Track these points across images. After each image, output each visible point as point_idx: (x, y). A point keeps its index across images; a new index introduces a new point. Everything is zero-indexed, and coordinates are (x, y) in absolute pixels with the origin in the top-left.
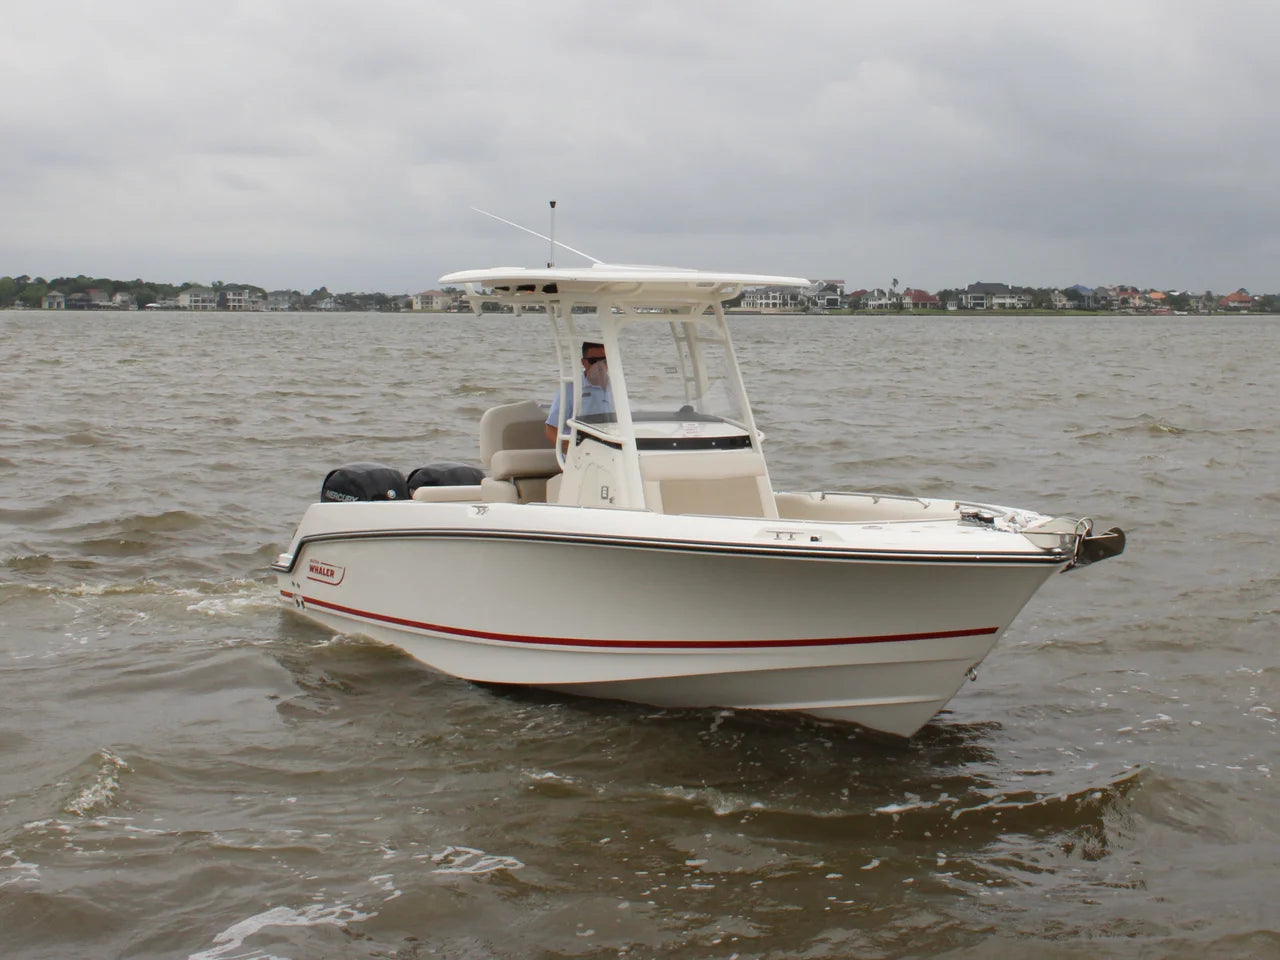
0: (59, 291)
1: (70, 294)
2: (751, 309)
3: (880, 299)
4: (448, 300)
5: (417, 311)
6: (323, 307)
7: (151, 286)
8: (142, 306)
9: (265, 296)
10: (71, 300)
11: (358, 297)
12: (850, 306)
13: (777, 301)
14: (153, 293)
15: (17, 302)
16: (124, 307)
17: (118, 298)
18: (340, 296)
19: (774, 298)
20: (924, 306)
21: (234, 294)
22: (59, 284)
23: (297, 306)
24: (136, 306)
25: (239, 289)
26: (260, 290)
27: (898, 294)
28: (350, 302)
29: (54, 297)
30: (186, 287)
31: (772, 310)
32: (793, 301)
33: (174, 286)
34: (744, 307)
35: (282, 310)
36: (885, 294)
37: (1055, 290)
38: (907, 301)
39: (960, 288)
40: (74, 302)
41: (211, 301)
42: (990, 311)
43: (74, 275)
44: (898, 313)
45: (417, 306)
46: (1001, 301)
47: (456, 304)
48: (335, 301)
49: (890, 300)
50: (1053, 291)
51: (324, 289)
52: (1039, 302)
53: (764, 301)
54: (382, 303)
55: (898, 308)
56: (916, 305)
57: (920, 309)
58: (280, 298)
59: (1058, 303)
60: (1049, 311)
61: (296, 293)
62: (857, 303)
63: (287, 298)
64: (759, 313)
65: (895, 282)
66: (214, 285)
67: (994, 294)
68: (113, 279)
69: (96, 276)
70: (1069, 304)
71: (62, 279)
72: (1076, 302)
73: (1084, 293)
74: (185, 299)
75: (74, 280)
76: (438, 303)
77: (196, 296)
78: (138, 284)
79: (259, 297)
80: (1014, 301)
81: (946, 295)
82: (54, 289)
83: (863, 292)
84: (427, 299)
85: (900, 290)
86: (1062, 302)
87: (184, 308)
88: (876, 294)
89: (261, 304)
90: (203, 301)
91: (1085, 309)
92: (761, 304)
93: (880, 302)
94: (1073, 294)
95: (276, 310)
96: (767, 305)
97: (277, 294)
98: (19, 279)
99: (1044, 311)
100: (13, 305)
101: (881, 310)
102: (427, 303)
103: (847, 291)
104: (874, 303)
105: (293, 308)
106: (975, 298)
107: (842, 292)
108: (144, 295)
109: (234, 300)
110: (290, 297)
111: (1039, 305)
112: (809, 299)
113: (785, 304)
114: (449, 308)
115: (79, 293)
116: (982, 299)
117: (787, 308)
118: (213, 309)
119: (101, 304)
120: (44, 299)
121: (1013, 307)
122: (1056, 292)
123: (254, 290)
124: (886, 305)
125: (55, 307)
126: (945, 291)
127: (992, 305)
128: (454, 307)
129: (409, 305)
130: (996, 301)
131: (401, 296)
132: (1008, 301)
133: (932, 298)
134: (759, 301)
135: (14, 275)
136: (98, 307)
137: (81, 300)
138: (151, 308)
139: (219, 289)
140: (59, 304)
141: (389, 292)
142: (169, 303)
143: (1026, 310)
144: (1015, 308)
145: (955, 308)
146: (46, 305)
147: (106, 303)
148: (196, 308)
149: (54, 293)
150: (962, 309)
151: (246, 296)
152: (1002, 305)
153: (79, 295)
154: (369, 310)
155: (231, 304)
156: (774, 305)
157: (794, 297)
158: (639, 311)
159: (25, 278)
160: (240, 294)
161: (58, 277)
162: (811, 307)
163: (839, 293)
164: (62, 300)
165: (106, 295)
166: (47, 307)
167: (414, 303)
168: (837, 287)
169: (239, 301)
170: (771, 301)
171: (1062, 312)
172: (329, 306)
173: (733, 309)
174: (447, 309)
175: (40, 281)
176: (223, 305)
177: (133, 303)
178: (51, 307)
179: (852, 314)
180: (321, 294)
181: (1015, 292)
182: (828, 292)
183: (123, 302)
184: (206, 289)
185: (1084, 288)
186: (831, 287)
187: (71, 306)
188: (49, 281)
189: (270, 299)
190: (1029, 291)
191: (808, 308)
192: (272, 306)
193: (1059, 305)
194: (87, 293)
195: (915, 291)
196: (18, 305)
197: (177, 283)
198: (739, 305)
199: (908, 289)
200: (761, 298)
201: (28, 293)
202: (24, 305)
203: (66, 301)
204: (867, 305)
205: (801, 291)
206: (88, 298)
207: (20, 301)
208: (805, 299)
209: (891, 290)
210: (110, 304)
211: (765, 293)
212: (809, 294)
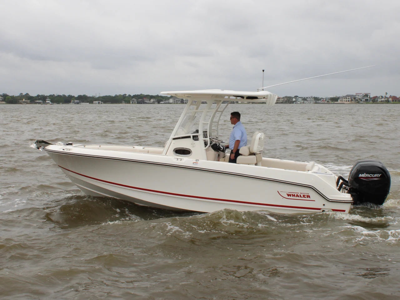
1: (138, 99)
2: (341, 102)
5: (240, 104)
7: (161, 97)
8: (159, 103)
12: (372, 101)
13: (349, 100)
14: (162, 99)
15: (123, 102)
16: (153, 103)
17: (152, 100)
19: (349, 99)
20: (396, 101)
22: (135, 96)
24: (157, 103)
27: (387, 97)
29: (134, 100)
30: (172, 97)
31: (348, 102)
32: (355, 99)
34: (339, 102)
36: (383, 97)
38: (390, 99)
40: (139, 102)
41: (179, 101)
43: (139, 94)
44: (387, 103)
49: (385, 99)
53: (345, 100)
55: (387, 102)
56: (393, 101)
62: (374, 100)
64: (344, 104)
65: (386, 93)
68: (150, 95)
69: (146, 94)
71: (136, 95)
74: (171, 101)
75: (139, 95)
77: (174, 99)
78: (158, 96)
82: (133, 98)
83: (376, 97)
85: (388, 96)
87: (171, 103)
88: (380, 97)
90: (177, 101)
92: (344, 101)
93: (382, 100)
96: (346, 101)
98: (123, 95)
100: (122, 103)
101: (382, 102)
103: (372, 96)
104: (380, 100)
107: (370, 97)
108: (159, 99)
109: (185, 101)
112: (359, 99)
113: (352, 100)
114: (249, 103)
115: (141, 99)
117: (352, 102)
118: (179, 103)
119: (147, 102)
120: (131, 101)
124: (384, 101)
133: (398, 99)
134: (344, 100)
135: (122, 94)
136: (146, 103)
137: (141, 101)
138: (161, 103)
142: (167, 102)
146: (131, 103)
147: (148, 102)
148: (175, 103)
149: (134, 99)
153: (140, 100)
155: (185, 102)
156: (349, 101)
157: (355, 98)
158: (307, 103)
159: (125, 95)
162: (360, 101)
163: (369, 97)
164: (136, 101)
165: (148, 99)
168: (368, 95)
170: (347, 100)
173: (336, 102)
175: (130, 96)
176: (182, 102)
177: (156, 102)
178: (133, 103)
179: (373, 104)
182: (365, 97)
183: (153, 101)
186: (366, 95)
187: (138, 103)
188: (132, 95)
191: (359, 102)
194: (143, 99)
195: (393, 96)
198: (337, 101)
199: (390, 96)
200: (344, 99)
201: (126, 99)
202: (125, 103)
203: (137, 101)
204: (377, 101)
205: (357, 96)
206: (143, 100)
207: (124, 101)
208: (358, 99)
209: (385, 96)
210: (150, 102)
211: (346, 97)
212: (359, 97)
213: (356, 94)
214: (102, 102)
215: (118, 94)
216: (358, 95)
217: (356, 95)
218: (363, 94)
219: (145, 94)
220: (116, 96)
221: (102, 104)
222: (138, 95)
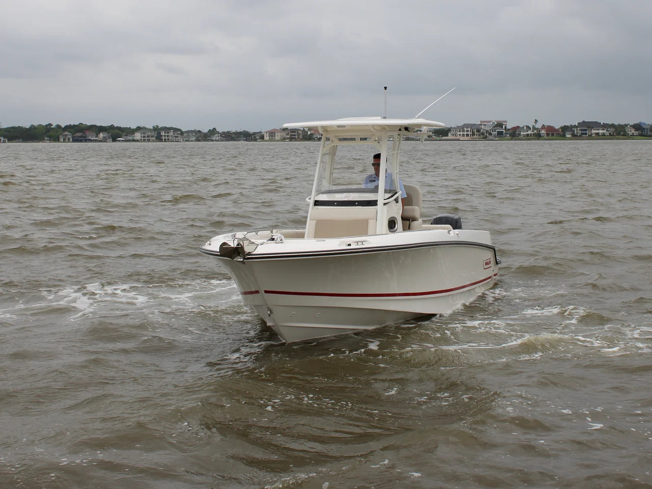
0: (68, 132)
1: (75, 133)
2: (453, 138)
3: (527, 131)
4: (284, 134)
5: (267, 141)
6: (214, 139)
7: (119, 128)
8: (114, 140)
9: (182, 133)
10: (75, 137)
11: (234, 133)
12: (510, 136)
13: (469, 133)
14: (121, 132)
15: (46, 138)
16: (104, 140)
17: (101, 135)
18: (224, 133)
19: (467, 131)
20: (553, 135)
21: (165, 133)
22: (68, 128)
23: (200, 138)
24: (111, 140)
25: (167, 129)
26: (179, 130)
27: (538, 128)
28: (229, 136)
29: (66, 135)
30: (139, 129)
31: (466, 138)
32: (478, 132)
33: (132, 128)
34: (450, 136)
35: (192, 141)
36: (530, 128)
37: (628, 125)
38: (543, 132)
39: (573, 125)
40: (77, 138)
41: (152, 137)
42: (590, 137)
43: (77, 123)
44: (538, 139)
45: (266, 138)
46: (597, 132)
47: (288, 136)
48: (221, 136)
49: (533, 131)
50: (626, 125)
51: (214, 129)
52: (618, 132)
53: (461, 133)
54: (247, 136)
55: (538, 136)
56: (548, 135)
57: (550, 137)
58: (190, 134)
59: (629, 133)
60: (624, 137)
61: (199, 131)
62: (514, 134)
63: (194, 134)
64: (459, 140)
65: (536, 121)
66: (153, 127)
67: (592, 128)
70: (636, 133)
71: (70, 125)
72: (640, 132)
73: (644, 127)
74: (138, 136)
75: (77, 125)
76: (278, 136)
77: (144, 134)
78: (112, 127)
79: (178, 133)
80: (604, 131)
81: (565, 129)
82: (66, 131)
83: (518, 127)
84: (272, 134)
85: (539, 126)
86: (632, 131)
88: (525, 129)
89: (180, 138)
90: (148, 137)
91: (646, 136)
92: (460, 134)
93: (527, 133)
94: (638, 127)
95: (188, 141)
96: (463, 135)
97: (188, 132)
98: (47, 125)
99: (622, 137)
100: (44, 140)
101: (528, 137)
102: (272, 136)
103: (509, 127)
104: (524, 133)
105: (198, 140)
106: (582, 130)
107: (505, 127)
108: (115, 133)
109: (165, 136)
110: (196, 134)
111: (619, 134)
112: (487, 131)
113: (473, 134)
114: (285, 139)
116: (586, 130)
117: (475, 137)
118: (153, 141)
119: (92, 139)
120: (61, 136)
121: (604, 135)
122: (629, 126)
123: (176, 130)
124: (531, 134)
125: (67, 141)
126: (565, 126)
127: (592, 134)
128: (287, 138)
129: (262, 137)
130: (594, 131)
131: (257, 133)
132: (601, 132)
133: (557, 130)
134: (459, 133)
135: (44, 124)
136: (91, 141)
137: (80, 137)
138: (119, 140)
139: (156, 129)
140: (69, 139)
141: (251, 131)
142: (129, 138)
143: (611, 136)
144: (605, 135)
145: (570, 136)
146: (62, 140)
147: (95, 138)
148: (144, 140)
149: (66, 133)
150: (574, 136)
151: (171, 133)
152: (597, 134)
153: (79, 134)
154: (240, 140)
155: (163, 138)
156: (467, 135)
157: (478, 131)
158: (391, 139)
159: (50, 125)
160: (168, 133)
161: (68, 124)
162: (488, 136)
163: (504, 128)
164: (70, 137)
165: (94, 133)
166: (62, 141)
167: (265, 137)
168: (503, 124)
169: (168, 136)
170: (465, 133)
171: (632, 137)
172: (217, 139)
173: (444, 138)
174: (284, 139)
175: (58, 126)
176: (159, 138)
177: (109, 138)
178: (64, 140)
179: (511, 140)
180: (213, 132)
181: (605, 126)
182: (498, 127)
183: (104, 137)
184: (150, 130)
185: (644, 123)
186: (500, 125)
187: (75, 140)
188: (63, 127)
189: (184, 135)
190: (613, 126)
191: (486, 137)
192: (187, 139)
193: (630, 133)
194: (84, 133)
195: (548, 126)
196: (47, 140)
197: (134, 127)
198: (447, 135)
199: (543, 125)
200: (460, 131)
201: (51, 133)
202: (50, 140)
203: (72, 137)
204: (520, 134)
205: (483, 127)
206: (84, 135)
207: (48, 137)
208: (485, 132)
209: (533, 126)
210: (97, 138)
211: (462, 128)
212: (487, 129)
213: (481, 122)
214: (5, 139)
215: (36, 124)
216: (484, 125)
217: (481, 125)
218: (493, 123)
219: (89, 124)
220: (33, 128)
221: (4, 142)
222: (74, 125)
